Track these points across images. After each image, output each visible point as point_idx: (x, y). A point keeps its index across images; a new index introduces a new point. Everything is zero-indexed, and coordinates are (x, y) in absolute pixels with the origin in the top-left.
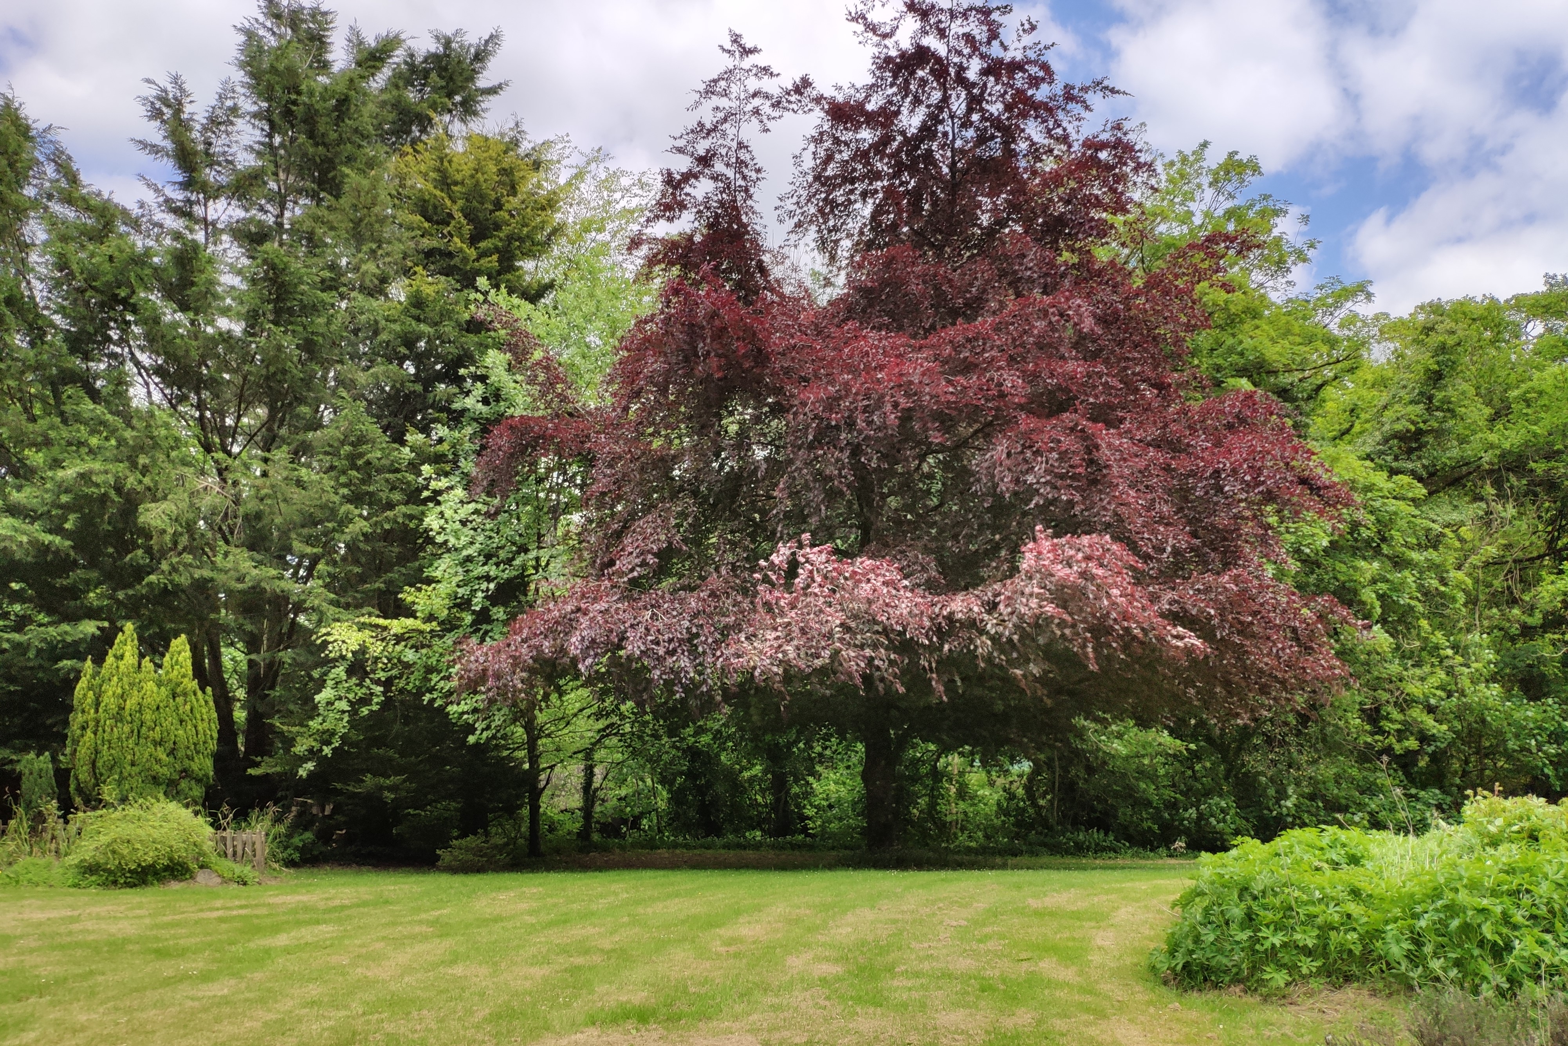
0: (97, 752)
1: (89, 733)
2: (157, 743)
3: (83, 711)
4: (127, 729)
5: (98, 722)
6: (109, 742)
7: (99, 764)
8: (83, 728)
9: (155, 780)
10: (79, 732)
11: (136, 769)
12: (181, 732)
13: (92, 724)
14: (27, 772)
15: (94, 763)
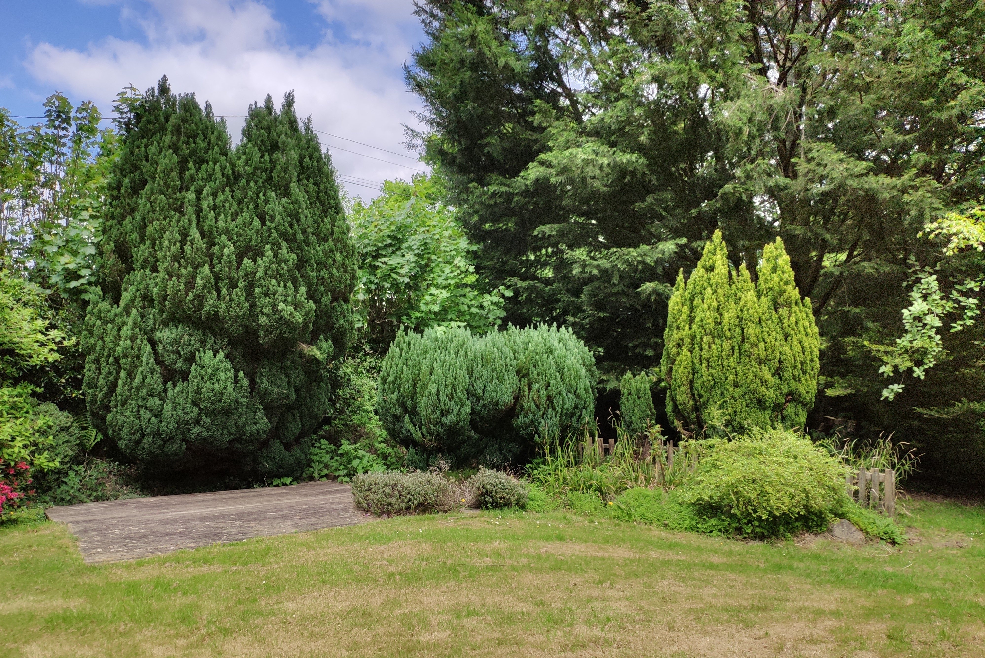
0: (694, 371)
1: (685, 351)
2: (761, 362)
3: (678, 328)
4: (727, 346)
5: (693, 338)
6: (708, 360)
7: (698, 384)
8: (679, 346)
9: (761, 404)
10: (674, 350)
11: (738, 392)
12: (787, 349)
13: (687, 341)
14: (626, 392)
15: (691, 382)
